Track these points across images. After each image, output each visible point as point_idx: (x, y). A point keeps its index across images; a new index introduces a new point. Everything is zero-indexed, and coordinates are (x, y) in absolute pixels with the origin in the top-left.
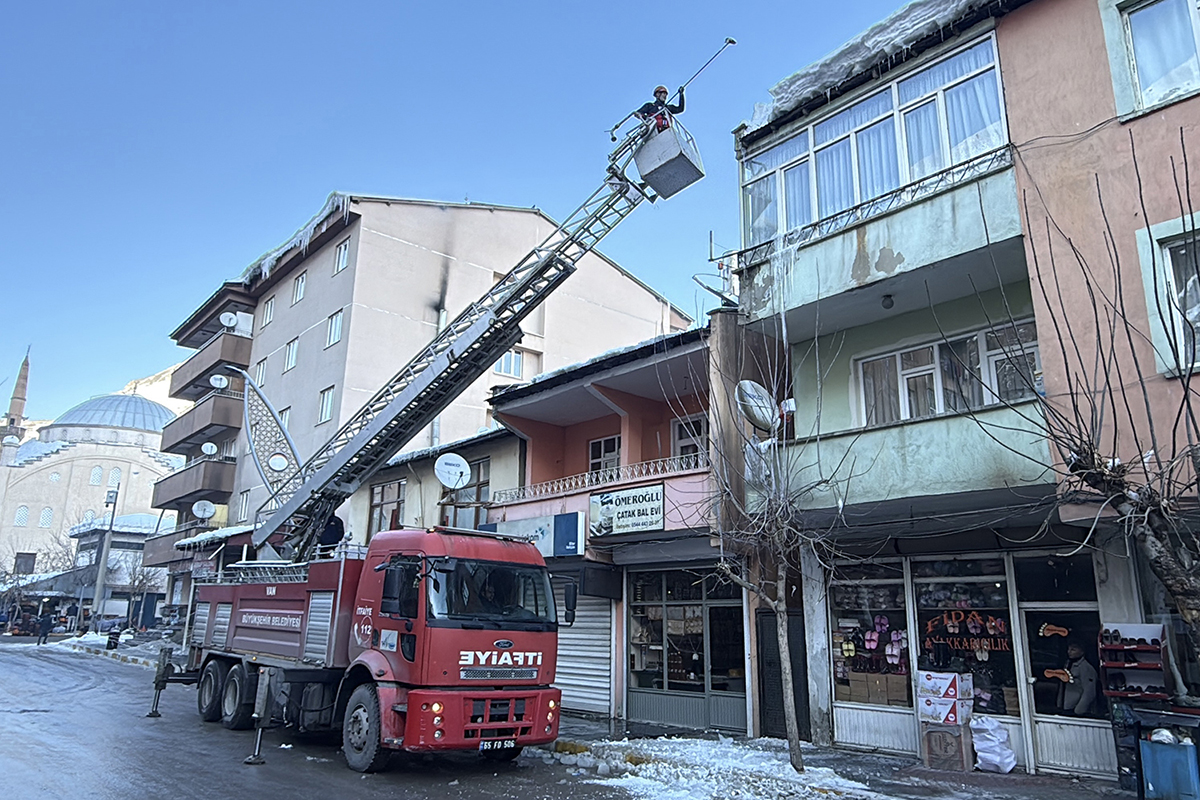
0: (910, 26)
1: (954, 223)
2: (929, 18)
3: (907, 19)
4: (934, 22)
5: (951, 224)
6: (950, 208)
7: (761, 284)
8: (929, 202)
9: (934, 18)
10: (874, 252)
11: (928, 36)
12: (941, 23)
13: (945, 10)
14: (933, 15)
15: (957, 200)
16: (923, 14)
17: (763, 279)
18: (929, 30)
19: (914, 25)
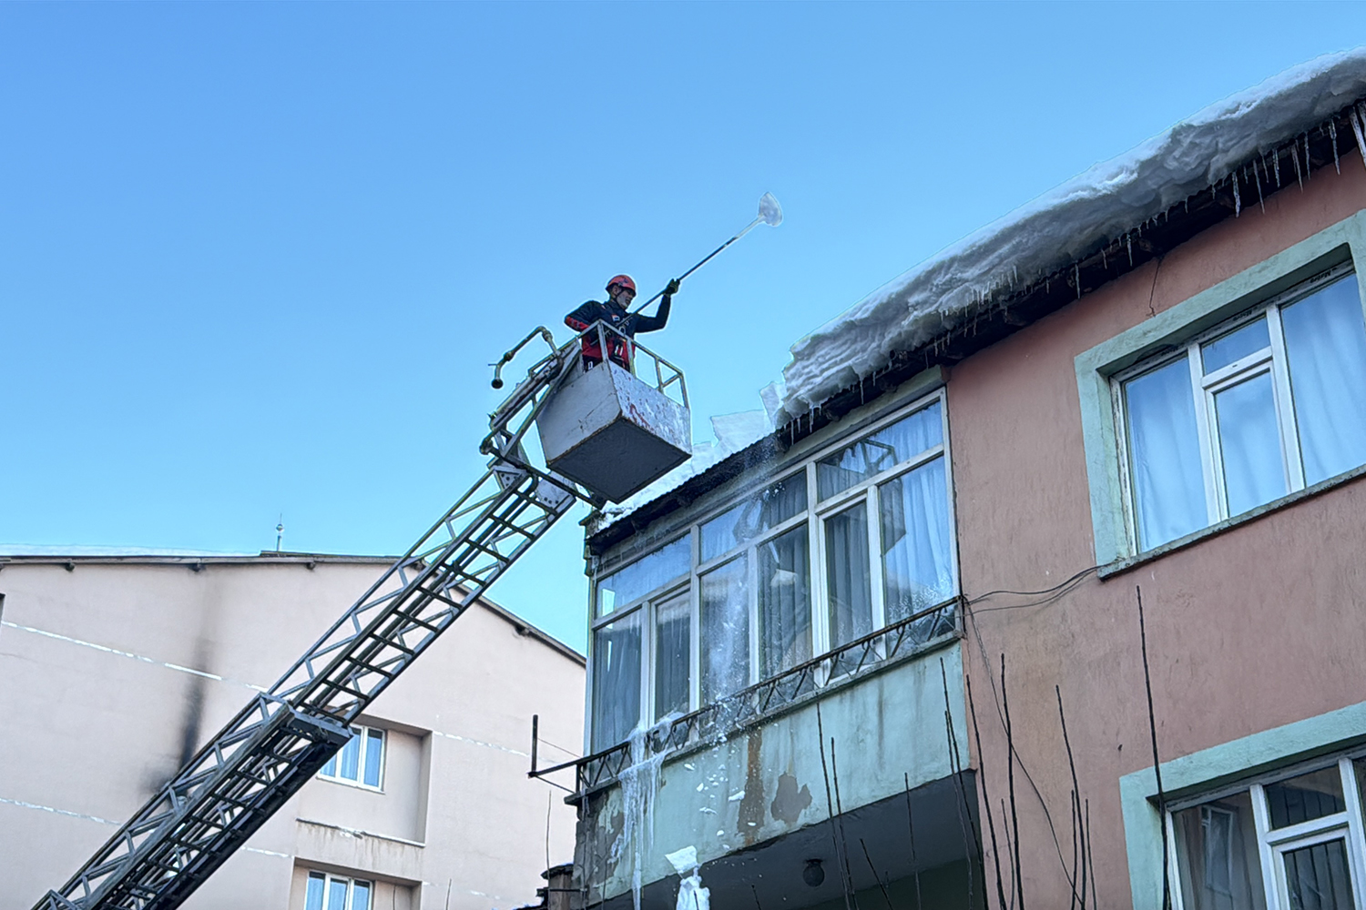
0: (817, 372)
1: (881, 736)
2: (842, 361)
3: (812, 360)
4: (850, 368)
5: (876, 737)
6: (876, 708)
7: (609, 826)
8: (848, 693)
9: (850, 362)
10: (771, 782)
11: (845, 391)
12: (860, 371)
13: (864, 350)
14: (848, 358)
15: (886, 694)
16: (833, 354)
17: (612, 818)
18: (845, 380)
19: (823, 371)
